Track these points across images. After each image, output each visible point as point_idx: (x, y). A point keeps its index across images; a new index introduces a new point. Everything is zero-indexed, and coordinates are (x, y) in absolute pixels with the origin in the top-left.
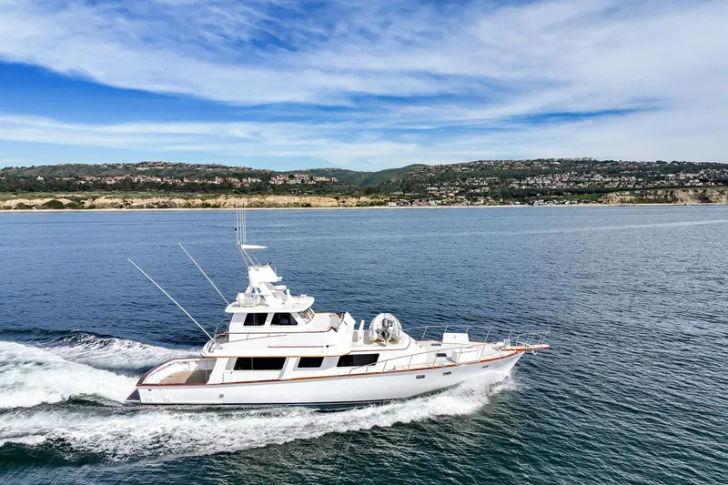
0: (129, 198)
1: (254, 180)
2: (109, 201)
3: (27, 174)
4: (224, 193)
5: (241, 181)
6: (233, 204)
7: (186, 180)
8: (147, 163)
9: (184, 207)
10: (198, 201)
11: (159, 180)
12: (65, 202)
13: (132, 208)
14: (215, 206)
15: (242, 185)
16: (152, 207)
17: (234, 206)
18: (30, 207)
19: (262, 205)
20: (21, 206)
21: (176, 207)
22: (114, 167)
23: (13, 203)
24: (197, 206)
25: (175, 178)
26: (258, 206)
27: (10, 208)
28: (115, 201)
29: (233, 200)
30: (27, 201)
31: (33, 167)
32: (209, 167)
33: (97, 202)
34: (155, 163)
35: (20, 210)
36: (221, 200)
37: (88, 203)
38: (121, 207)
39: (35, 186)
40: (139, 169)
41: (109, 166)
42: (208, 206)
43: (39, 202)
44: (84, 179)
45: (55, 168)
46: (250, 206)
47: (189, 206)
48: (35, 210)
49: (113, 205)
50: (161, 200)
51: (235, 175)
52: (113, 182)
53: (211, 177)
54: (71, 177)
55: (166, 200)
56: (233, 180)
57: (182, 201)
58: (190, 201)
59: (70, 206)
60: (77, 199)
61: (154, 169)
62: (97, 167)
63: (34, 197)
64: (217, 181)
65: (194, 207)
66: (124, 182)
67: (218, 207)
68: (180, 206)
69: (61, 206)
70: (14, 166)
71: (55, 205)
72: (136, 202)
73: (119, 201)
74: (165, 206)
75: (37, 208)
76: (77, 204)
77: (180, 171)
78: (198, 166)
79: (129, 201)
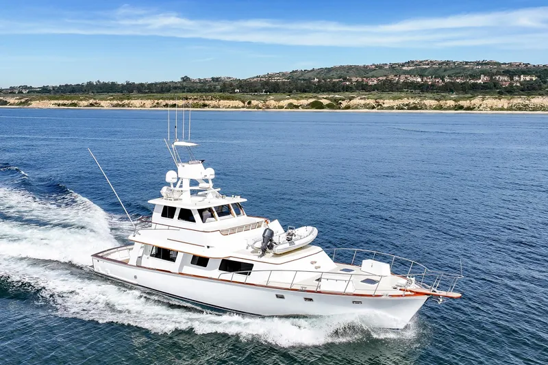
0: (381, 98)
1: (528, 78)
2: (363, 102)
3: (307, 76)
4: (481, 93)
5: (512, 79)
6: (488, 104)
7: (447, 80)
8: (413, 62)
9: (435, 109)
10: (451, 103)
11: (419, 80)
12: (325, 102)
13: (382, 109)
14: (469, 108)
15: (511, 85)
16: (402, 109)
17: (492, 109)
18: (297, 107)
19: (526, 107)
20: (291, 106)
21: (426, 109)
22: (380, 67)
23: (285, 103)
24: (449, 108)
25: (435, 78)
26: (520, 109)
27: (282, 107)
28: (368, 101)
29: (490, 101)
30: (296, 101)
31: (313, 70)
32: (478, 63)
33: (356, 101)
34: (421, 62)
35: (289, 110)
36: (476, 101)
37: (344, 104)
38: (373, 108)
39: (308, 87)
40: (404, 68)
41: (376, 66)
42: (461, 108)
43: (305, 102)
44: (350, 80)
45: (329, 70)
46: (510, 109)
47: (441, 108)
48: (301, 110)
49: (365, 106)
50: (412, 101)
51: (506, 73)
52: (375, 82)
53: (475, 76)
54: (340, 78)
55: (417, 101)
56: (502, 78)
57: (434, 103)
58: (442, 102)
59: (329, 106)
60: (336, 100)
61: (419, 69)
62: (365, 67)
63: (302, 98)
64: (482, 80)
65: (445, 109)
66: (385, 82)
67: (472, 109)
68: (431, 108)
69: (320, 106)
70: (299, 70)
71: (317, 105)
72: (388, 103)
73: (372, 102)
74: (415, 108)
75: (303, 108)
76: (335, 105)
77: (445, 70)
78: (467, 63)
79: (381, 101)
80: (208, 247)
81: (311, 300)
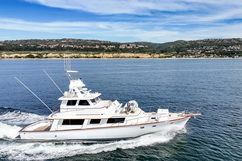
1: (112, 47)
2: (53, 55)
3: (15, 43)
4: (101, 52)
5: (107, 47)
6: (105, 56)
7: (84, 46)
8: (65, 39)
9: (86, 58)
10: (91, 55)
11: (72, 46)
12: (35, 55)
13: (63, 58)
14: (98, 58)
16: (72, 58)
17: (107, 57)
18: (20, 57)
19: (118, 57)
20: (16, 57)
21: (82, 58)
22: (52, 40)
23: (13, 55)
24: (91, 57)
25: (79, 45)
26: (117, 58)
27: (12, 58)
28: (56, 55)
29: (106, 55)
30: (19, 55)
31: (17, 41)
32: (92, 41)
33: (48, 55)
34: (69, 39)
35: (16, 59)
36: (101, 55)
37: (44, 56)
38: (59, 57)
39: (20, 48)
40: (62, 41)
41: (49, 40)
42: (96, 57)
43: (24, 55)
44: (40, 46)
45: (27, 41)
46: (113, 57)
47: (87, 57)
48: (22, 59)
49: (55, 57)
50: (75, 55)
51: (104, 44)
52: (53, 47)
53: (95, 45)
54: (34, 44)
55: (78, 55)
56: (103, 46)
57: (84, 55)
58: (88, 55)
59: (37, 57)
60: (39, 54)
61: (69, 42)
62: (44, 40)
63: (22, 53)
64: (97, 47)
65: (89, 58)
66: (58, 47)
67: (100, 58)
68: (84, 57)
69: (33, 57)
70: (9, 40)
71: (31, 56)
72: (65, 55)
73: (58, 55)
74: (77, 57)
75: (23, 58)
76: (40, 56)
77: (80, 43)
78: (88, 40)
79: (62, 55)
80: (102, 114)
81: (155, 126)
